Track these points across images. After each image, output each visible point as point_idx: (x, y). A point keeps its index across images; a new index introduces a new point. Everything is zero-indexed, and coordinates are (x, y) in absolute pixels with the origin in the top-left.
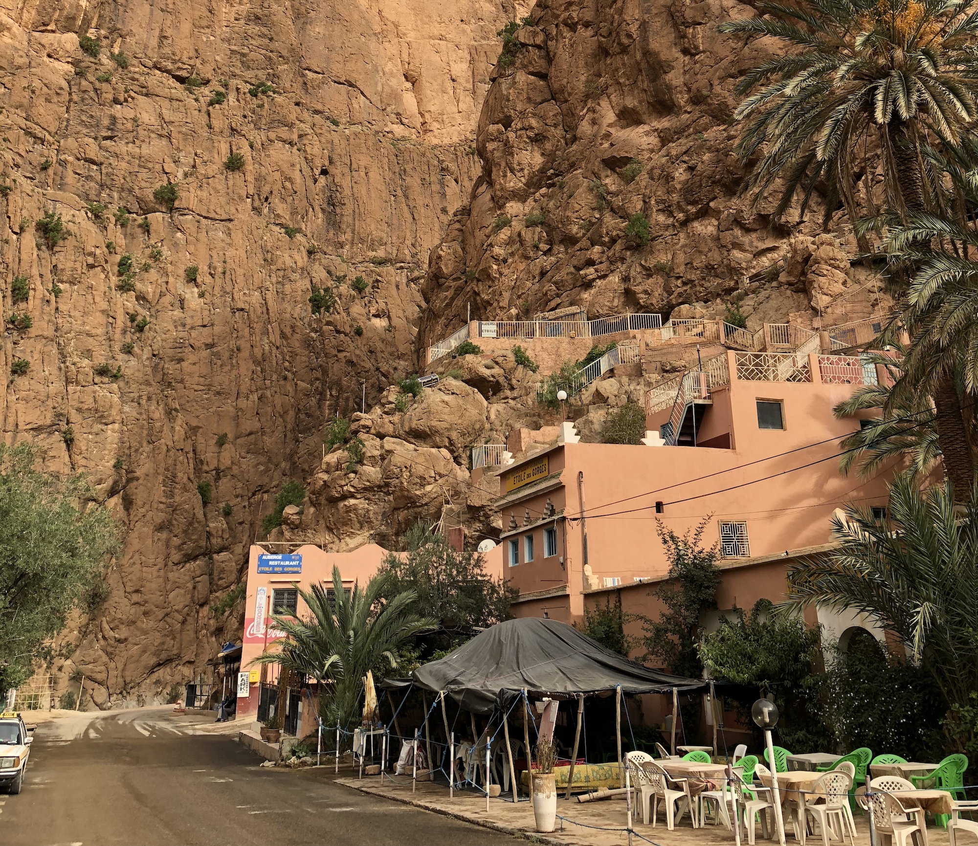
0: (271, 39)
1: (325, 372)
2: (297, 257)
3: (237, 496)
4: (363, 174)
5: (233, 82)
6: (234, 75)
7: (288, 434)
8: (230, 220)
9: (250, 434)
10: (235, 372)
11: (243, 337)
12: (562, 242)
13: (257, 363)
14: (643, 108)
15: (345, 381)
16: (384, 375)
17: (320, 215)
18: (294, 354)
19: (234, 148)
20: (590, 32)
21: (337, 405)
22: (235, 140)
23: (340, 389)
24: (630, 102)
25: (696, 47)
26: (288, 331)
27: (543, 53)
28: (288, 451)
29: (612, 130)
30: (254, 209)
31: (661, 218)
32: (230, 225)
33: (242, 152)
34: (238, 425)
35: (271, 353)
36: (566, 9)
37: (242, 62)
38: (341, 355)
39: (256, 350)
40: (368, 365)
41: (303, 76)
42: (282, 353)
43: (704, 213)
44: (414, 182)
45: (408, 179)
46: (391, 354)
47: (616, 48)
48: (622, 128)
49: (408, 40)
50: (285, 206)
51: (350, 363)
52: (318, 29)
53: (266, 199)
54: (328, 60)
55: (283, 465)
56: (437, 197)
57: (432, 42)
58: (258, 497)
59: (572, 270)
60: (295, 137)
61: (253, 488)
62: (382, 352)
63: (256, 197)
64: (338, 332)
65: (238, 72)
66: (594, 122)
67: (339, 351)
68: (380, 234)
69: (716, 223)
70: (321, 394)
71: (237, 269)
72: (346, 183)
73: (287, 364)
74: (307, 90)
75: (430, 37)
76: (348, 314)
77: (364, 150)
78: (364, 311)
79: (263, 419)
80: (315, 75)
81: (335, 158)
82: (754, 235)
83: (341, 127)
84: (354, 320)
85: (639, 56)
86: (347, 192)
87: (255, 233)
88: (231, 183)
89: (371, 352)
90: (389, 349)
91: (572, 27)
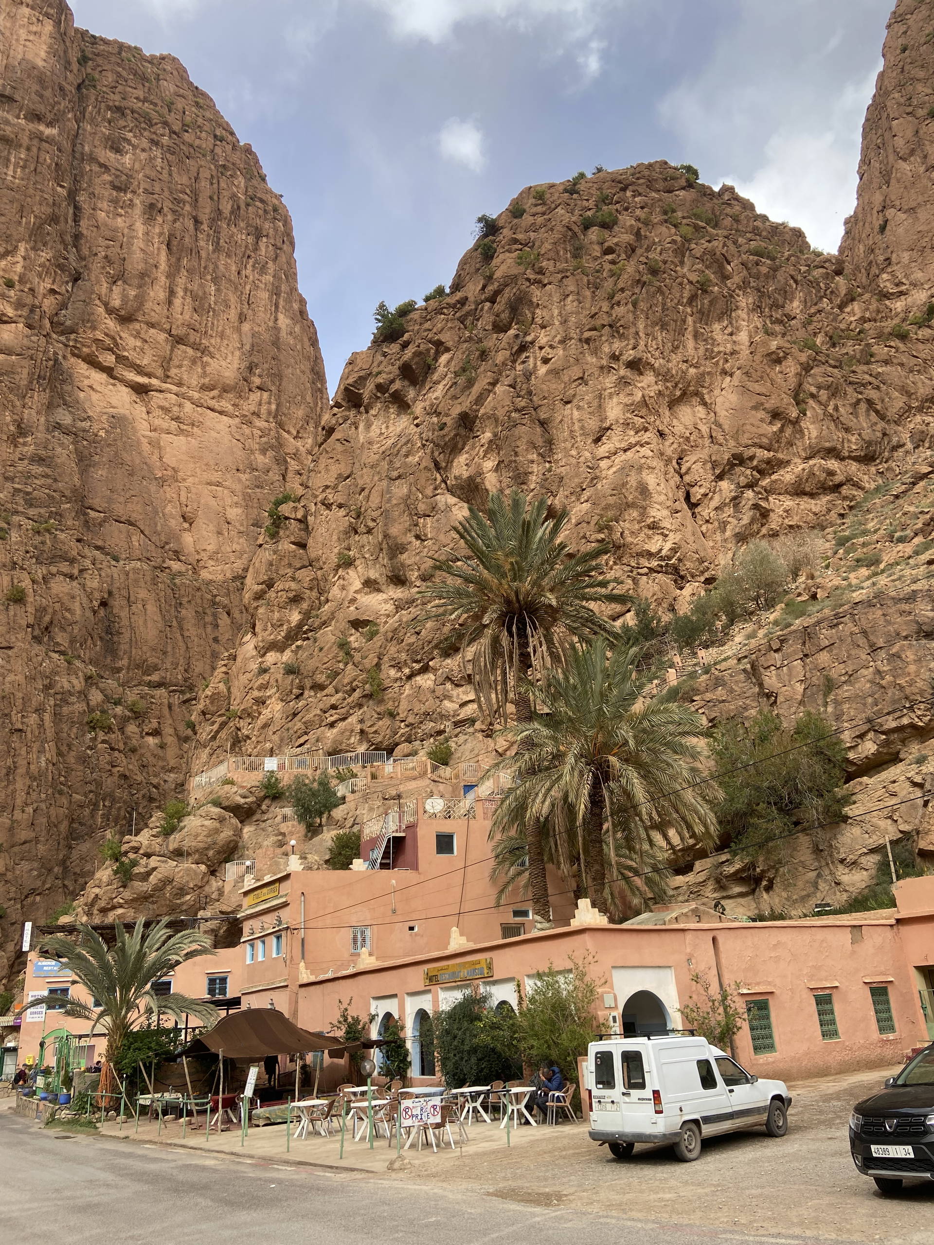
0: (55, 480)
1: (99, 784)
2: (75, 682)
3: (10, 900)
4: (140, 606)
5: (16, 519)
6: (16, 512)
7: (62, 841)
8: (10, 648)
9: (25, 843)
10: (11, 787)
11: (19, 755)
12: (312, 688)
13: (33, 778)
14: (382, 580)
15: (118, 793)
16: (155, 787)
17: (99, 643)
18: (69, 770)
19: (16, 581)
20: (342, 512)
21: (110, 814)
22: (17, 573)
23: (114, 801)
24: (373, 574)
25: (426, 535)
26: (64, 748)
27: (303, 526)
28: (61, 857)
29: (358, 596)
30: (34, 637)
31: (393, 672)
32: (10, 652)
33: (23, 584)
34: (13, 835)
35: (47, 769)
36: (323, 491)
37: (25, 500)
38: (115, 770)
39: (32, 767)
40: (139, 778)
41: (86, 514)
42: (58, 769)
43: (425, 669)
44: (188, 613)
45: (184, 612)
46: (163, 768)
47: (362, 529)
48: (366, 594)
49: (186, 484)
50: (65, 634)
51: (125, 777)
52: (100, 473)
53: (47, 628)
54: (110, 500)
55: (56, 869)
56: (209, 629)
57: (210, 487)
58: (30, 900)
59: (318, 712)
60: (76, 572)
61: (26, 892)
62: (154, 766)
63: (36, 627)
64: (112, 749)
65: (21, 509)
66: (343, 588)
67: (113, 766)
68: (156, 660)
69: (433, 678)
70: (95, 805)
71: (16, 693)
72: (124, 614)
73: (62, 779)
74: (88, 528)
75: (208, 484)
76: (123, 733)
77: (143, 585)
78: (137, 730)
79: (37, 829)
80: (97, 514)
81: (115, 591)
82: (461, 689)
83: (122, 562)
84: (128, 738)
85: (380, 537)
86: (125, 622)
87: (34, 660)
88: (12, 613)
89: (144, 766)
90: (160, 763)
91: (328, 506)
